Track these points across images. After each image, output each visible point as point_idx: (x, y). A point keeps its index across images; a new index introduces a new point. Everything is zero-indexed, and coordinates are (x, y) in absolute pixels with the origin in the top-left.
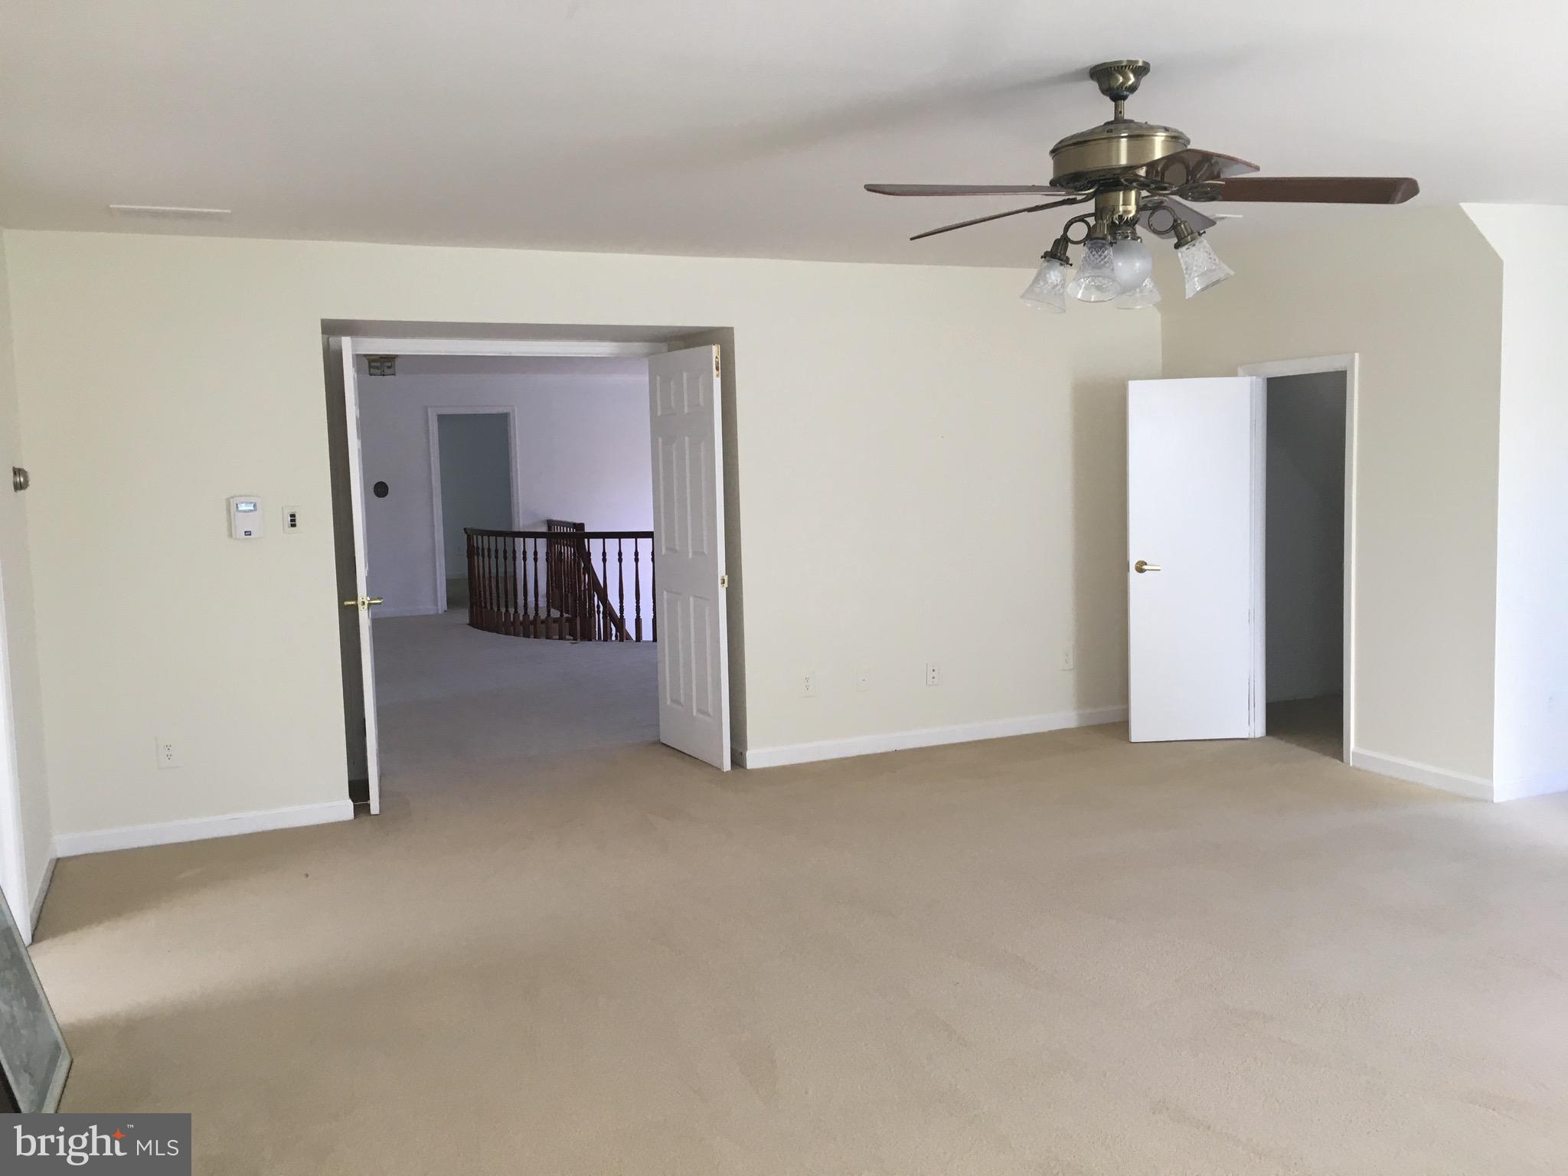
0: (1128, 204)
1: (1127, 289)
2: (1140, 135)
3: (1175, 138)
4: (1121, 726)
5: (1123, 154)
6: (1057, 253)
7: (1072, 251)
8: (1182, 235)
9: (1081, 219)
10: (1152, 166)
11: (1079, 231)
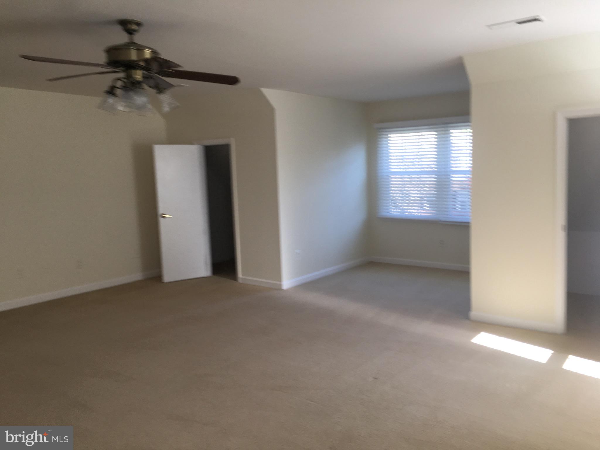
0: (138, 75)
1: (140, 108)
2: (140, 49)
3: (154, 52)
4: (158, 277)
5: (133, 55)
6: (111, 92)
7: (118, 92)
8: (160, 89)
9: (119, 79)
10: (146, 61)
11: (119, 84)
